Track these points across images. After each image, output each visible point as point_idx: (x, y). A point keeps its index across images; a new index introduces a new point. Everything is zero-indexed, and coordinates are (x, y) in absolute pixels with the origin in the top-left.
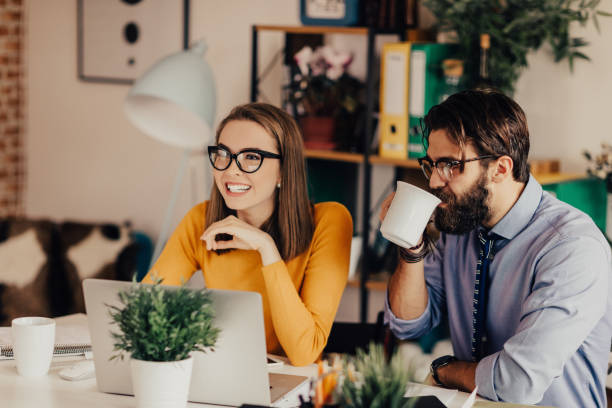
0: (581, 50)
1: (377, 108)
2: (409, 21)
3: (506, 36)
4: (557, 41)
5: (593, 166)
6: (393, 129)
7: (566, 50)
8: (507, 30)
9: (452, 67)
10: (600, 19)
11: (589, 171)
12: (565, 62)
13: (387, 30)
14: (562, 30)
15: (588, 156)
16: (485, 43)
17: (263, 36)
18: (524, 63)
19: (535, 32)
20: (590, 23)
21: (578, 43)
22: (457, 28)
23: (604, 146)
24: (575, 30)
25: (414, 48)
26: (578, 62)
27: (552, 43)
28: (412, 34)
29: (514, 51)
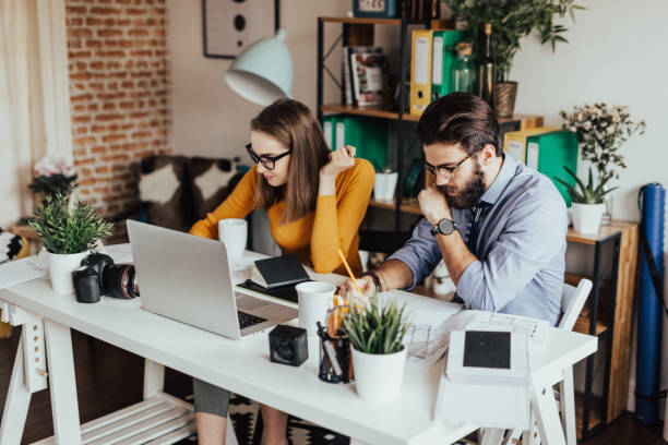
0: (561, 34)
1: (409, 78)
2: (434, 14)
3: (504, 25)
4: (543, 28)
5: (567, 122)
6: (420, 95)
7: (550, 35)
8: (505, 20)
9: (463, 48)
10: (575, 11)
11: (564, 126)
12: (548, 44)
13: (416, 21)
14: (546, 20)
15: (564, 115)
16: (488, 31)
17: (327, 26)
18: (517, 45)
19: (526, 22)
20: (567, 14)
21: (559, 29)
22: (468, 19)
23: (576, 108)
24: (556, 20)
25: (435, 34)
26: (559, 44)
27: (539, 28)
28: (435, 24)
29: (509, 36)
